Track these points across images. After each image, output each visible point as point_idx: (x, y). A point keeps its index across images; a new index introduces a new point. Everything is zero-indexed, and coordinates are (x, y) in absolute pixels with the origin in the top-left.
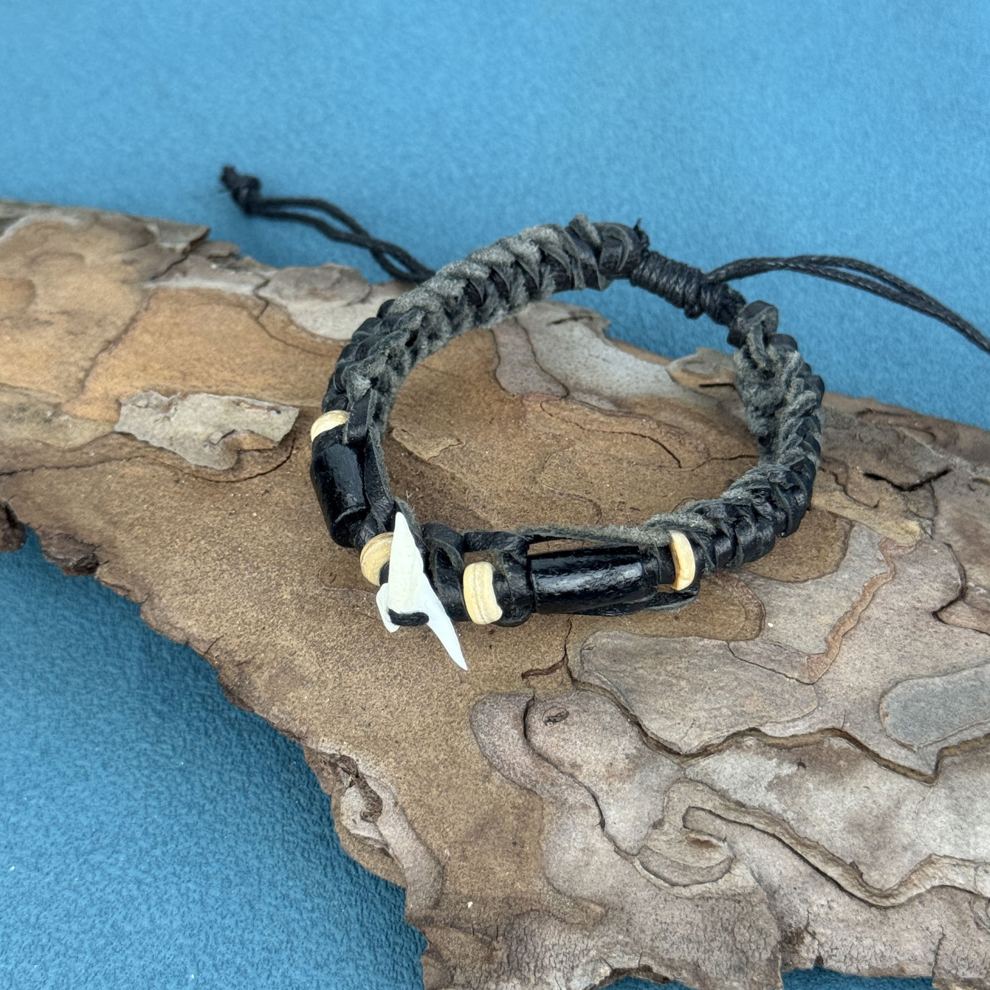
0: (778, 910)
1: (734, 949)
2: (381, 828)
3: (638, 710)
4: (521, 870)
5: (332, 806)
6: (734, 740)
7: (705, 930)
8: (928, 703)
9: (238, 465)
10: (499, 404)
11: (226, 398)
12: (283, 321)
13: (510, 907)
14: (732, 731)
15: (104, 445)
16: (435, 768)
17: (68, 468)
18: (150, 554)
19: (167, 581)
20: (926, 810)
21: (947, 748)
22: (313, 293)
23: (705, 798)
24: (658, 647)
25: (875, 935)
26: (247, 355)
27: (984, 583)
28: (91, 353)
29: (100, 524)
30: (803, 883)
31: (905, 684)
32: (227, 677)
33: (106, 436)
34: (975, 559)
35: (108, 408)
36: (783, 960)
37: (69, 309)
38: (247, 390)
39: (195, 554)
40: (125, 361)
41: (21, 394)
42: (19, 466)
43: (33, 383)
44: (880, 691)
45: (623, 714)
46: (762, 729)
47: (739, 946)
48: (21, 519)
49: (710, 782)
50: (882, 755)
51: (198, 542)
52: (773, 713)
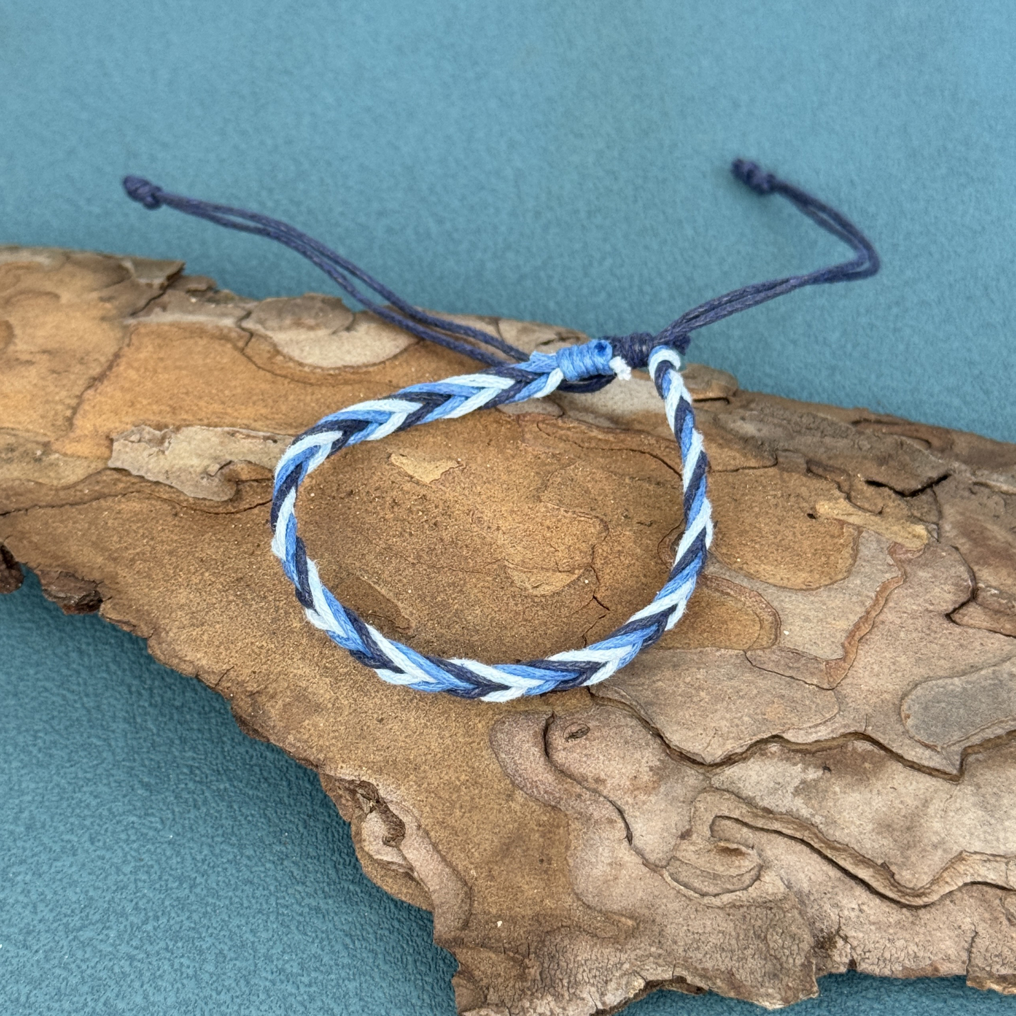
0: (809, 915)
1: (769, 955)
2: (405, 852)
3: (660, 722)
4: (550, 888)
5: (353, 833)
6: (758, 747)
7: (737, 939)
8: (949, 703)
9: (238, 496)
10: (495, 425)
11: (219, 429)
12: (269, 352)
13: (540, 924)
14: (755, 739)
15: (98, 482)
16: (458, 790)
17: (62, 506)
18: (154, 588)
19: (174, 615)
20: (953, 807)
21: (969, 747)
22: (298, 324)
23: (732, 807)
24: (675, 659)
25: (908, 936)
26: (235, 387)
27: (994, 584)
28: (77, 391)
29: (100, 560)
30: (833, 888)
31: (924, 685)
32: (240, 708)
33: (99, 473)
34: (983, 561)
35: (98, 445)
36: (816, 965)
37: (49, 348)
38: (239, 421)
39: (200, 586)
40: (112, 397)
41: (8, 434)
42: (12, 506)
43: (20, 423)
44: (900, 693)
45: (644, 727)
46: (785, 736)
47: (772, 952)
48: (17, 559)
49: (736, 791)
50: (906, 757)
51: (202, 574)
52: (795, 720)
